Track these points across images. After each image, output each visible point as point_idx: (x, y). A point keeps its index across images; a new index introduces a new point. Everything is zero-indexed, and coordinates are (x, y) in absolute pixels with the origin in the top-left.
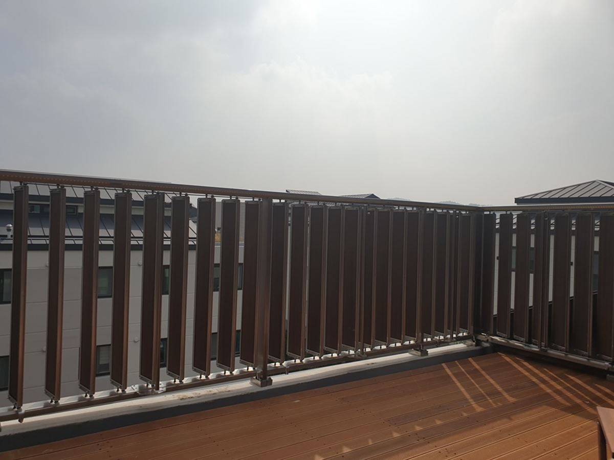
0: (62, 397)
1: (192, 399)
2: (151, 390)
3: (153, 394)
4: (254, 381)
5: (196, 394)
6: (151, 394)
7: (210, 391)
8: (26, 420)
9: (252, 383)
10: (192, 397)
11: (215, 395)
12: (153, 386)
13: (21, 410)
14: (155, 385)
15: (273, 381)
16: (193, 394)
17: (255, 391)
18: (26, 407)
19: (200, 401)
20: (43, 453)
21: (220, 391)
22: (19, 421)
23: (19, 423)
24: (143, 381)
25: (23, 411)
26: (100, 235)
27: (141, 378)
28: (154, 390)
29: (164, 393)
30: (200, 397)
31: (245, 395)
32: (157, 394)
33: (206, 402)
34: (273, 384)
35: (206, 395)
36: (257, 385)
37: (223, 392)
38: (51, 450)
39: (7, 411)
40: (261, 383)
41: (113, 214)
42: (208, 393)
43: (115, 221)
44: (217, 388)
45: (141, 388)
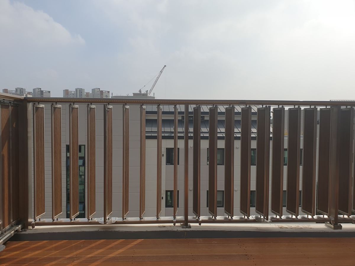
0: (218, 216)
1: (287, 229)
2: (263, 220)
3: (264, 222)
4: (328, 225)
5: (289, 226)
6: (263, 221)
7: (298, 226)
8: (202, 224)
9: (326, 226)
10: (287, 228)
11: (302, 229)
12: (264, 217)
13: (199, 219)
14: (265, 217)
15: (343, 227)
16: (287, 226)
17: (330, 231)
18: (202, 218)
19: (292, 231)
20: (212, 243)
21: (305, 227)
22: (199, 224)
23: (199, 225)
24: (258, 214)
25: (201, 220)
26: (235, 132)
27: (257, 212)
28: (265, 220)
29: (270, 222)
30: (292, 228)
31: (322, 232)
32: (267, 222)
33: (296, 232)
34: (342, 229)
35: (296, 228)
36: (331, 227)
37: (307, 228)
38: (216, 242)
39: (192, 218)
40: (334, 227)
41: (240, 120)
42: (297, 227)
43: (241, 124)
44: (302, 225)
45: (257, 218)
